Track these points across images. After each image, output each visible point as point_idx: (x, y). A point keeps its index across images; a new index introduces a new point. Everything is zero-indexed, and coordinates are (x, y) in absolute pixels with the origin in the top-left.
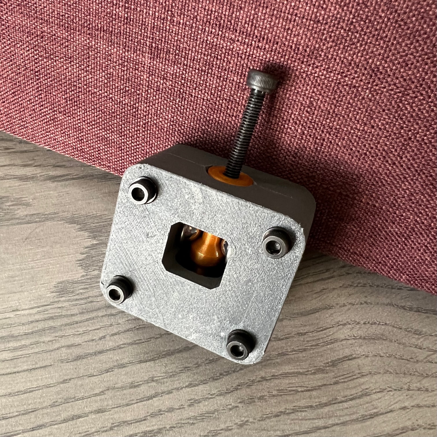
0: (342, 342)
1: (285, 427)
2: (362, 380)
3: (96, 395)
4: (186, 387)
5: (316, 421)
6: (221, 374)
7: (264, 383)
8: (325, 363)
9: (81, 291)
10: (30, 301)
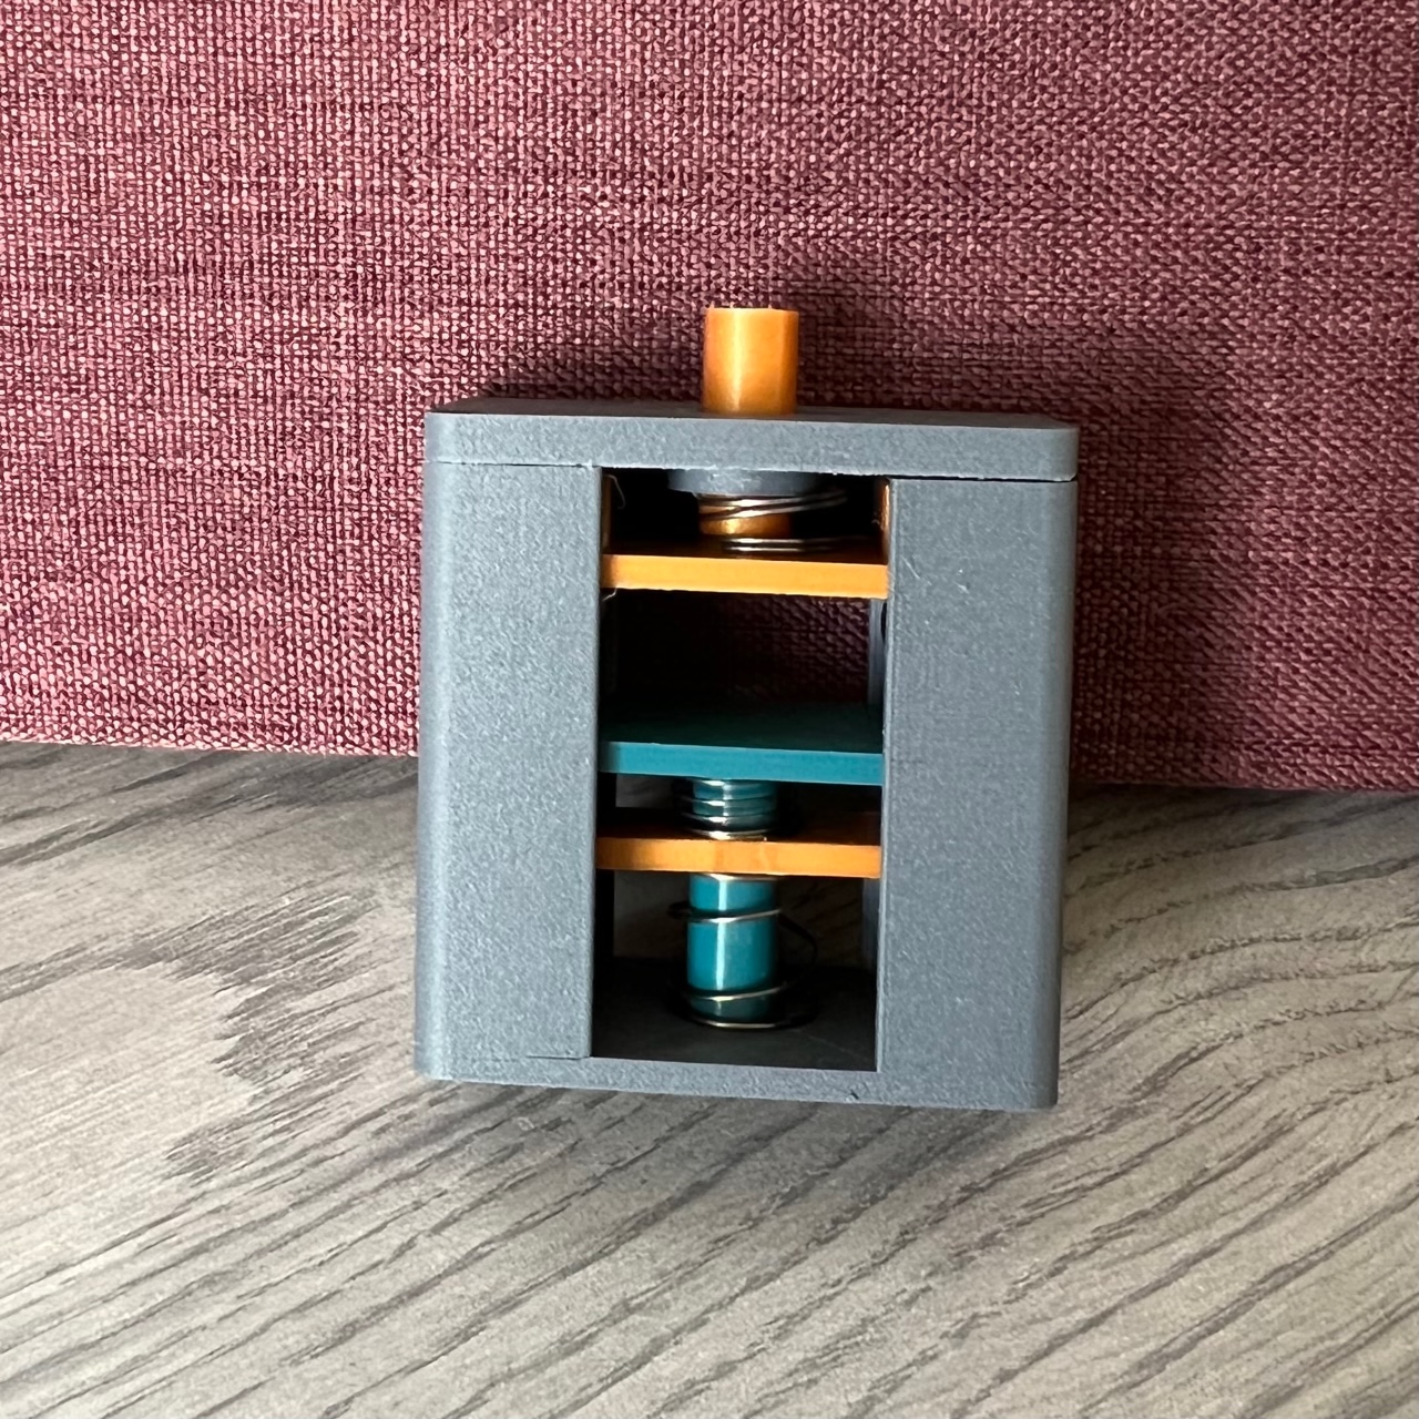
0: (1154, 1024)
1: (1096, 1292)
2: (1251, 1101)
4: (743, 1292)
5: (1174, 1246)
6: (836, 1222)
7: (978, 1200)
8: (1130, 1093)
9: (270, 1142)
10: (97, 1226)
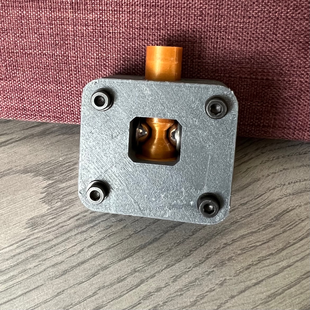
0: (277, 202)
1: (258, 275)
2: (303, 224)
3: (90, 297)
4: (165, 268)
5: (280, 263)
6: (191, 251)
7: (228, 247)
8: (270, 220)
10: (8, 240)
